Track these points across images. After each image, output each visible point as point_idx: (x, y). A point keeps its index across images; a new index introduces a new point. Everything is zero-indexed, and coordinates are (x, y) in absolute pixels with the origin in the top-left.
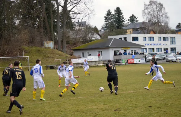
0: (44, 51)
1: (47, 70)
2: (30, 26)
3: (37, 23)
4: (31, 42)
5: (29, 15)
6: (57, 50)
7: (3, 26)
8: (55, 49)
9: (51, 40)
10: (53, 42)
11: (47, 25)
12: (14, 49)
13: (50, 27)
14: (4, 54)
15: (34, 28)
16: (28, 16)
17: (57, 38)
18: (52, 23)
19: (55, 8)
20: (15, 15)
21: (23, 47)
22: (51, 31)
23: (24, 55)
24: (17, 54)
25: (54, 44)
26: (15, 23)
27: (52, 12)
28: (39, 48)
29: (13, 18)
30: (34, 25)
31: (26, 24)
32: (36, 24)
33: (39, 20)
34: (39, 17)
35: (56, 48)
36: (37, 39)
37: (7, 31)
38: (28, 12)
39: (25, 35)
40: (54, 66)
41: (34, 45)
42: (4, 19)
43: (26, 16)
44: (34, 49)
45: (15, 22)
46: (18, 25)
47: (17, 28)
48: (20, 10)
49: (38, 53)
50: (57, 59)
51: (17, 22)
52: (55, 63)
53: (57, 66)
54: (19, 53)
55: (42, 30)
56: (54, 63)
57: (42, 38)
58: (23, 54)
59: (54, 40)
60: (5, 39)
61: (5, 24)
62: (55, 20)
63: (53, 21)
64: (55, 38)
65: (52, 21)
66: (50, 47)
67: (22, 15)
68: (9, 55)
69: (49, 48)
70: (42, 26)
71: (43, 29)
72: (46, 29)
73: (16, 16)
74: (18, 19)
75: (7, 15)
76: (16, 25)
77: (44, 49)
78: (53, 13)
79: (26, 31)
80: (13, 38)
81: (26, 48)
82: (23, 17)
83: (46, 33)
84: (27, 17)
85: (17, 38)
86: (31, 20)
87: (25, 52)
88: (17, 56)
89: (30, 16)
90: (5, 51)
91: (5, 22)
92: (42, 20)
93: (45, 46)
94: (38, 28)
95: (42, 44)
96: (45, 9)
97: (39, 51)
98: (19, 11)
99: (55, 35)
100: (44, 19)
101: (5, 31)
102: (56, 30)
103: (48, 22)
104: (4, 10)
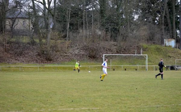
0: (164, 50)
1: (166, 70)
2: (150, 22)
3: (157, 18)
4: (151, 39)
5: (150, 9)
6: (179, 49)
7: (120, 20)
8: (176, 48)
9: (172, 37)
10: (175, 40)
11: (169, 21)
12: (132, 46)
13: (172, 23)
14: (120, 51)
15: (155, 24)
16: (148, 10)
17: (180, 36)
18: (174, 19)
19: (178, 3)
20: (134, 9)
21: (141, 44)
22: (172, 28)
23: (142, 53)
24: (134, 52)
25: (176, 42)
26: (134, 18)
27: (174, 7)
28: (158, 46)
29: (131, 13)
30: (154, 21)
31: (146, 20)
32: (157, 20)
33: (159, 16)
34: (160, 12)
35: (178, 47)
36: (157, 36)
37: (125, 27)
38: (148, 6)
39: (144, 32)
40: (175, 67)
41: (154, 43)
42: (122, 14)
43: (146, 10)
44: (153, 46)
45: (134, 17)
46: (137, 20)
47: (136, 24)
48: (140, 4)
49: (158, 51)
50: (178, 59)
51: (136, 17)
52: (176, 63)
53: (178, 67)
54: (136, 51)
55: (163, 27)
56: (175, 63)
57: (162, 35)
58: (141, 52)
59: (176, 38)
60: (122, 34)
61: (123, 18)
62: (178, 16)
63: (176, 18)
64: (177, 35)
65: (174, 17)
66: (171, 45)
67: (142, 9)
68: (126, 52)
69: (170, 46)
70: (163, 22)
71: (164, 26)
72: (167, 25)
73: (135, 11)
74: (137, 13)
75: (125, 8)
76: (135, 20)
77: (164, 47)
78: (175, 8)
79: (145, 27)
80: (131, 34)
81: (145, 45)
82: (143, 11)
83: (168, 30)
84: (147, 11)
85: (135, 34)
86: (152, 15)
87: (144, 50)
88: (135, 54)
89: (150, 11)
90: (122, 47)
91: (122, 16)
92: (164, 15)
93: (166, 44)
94: (159, 23)
95: (162, 42)
96: (167, 3)
97: (158, 50)
98: (138, 5)
99: (177, 32)
100: (166, 14)
101: (122, 26)
102: (178, 27)
103: (170, 18)
104: (122, 3)
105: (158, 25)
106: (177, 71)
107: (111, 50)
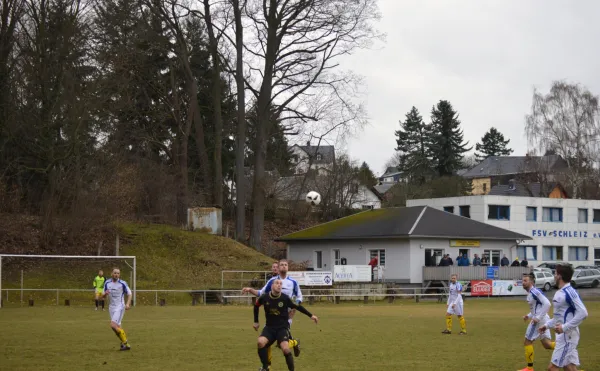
0: (186, 242)
1: (193, 304)
2: (144, 154)
3: (167, 144)
4: (146, 208)
5: (144, 115)
6: (233, 238)
7: (51, 148)
8: (224, 235)
9: (212, 202)
10: (220, 212)
11: (203, 152)
12: (87, 230)
13: (211, 158)
14: (51, 243)
15: (160, 159)
16: (140, 119)
17: (235, 199)
18: (219, 146)
19: (232, 96)
20: (95, 113)
21: (117, 223)
22: (213, 173)
23: (117, 251)
24: (95, 247)
25: (223, 219)
26: (94, 140)
27: (218, 110)
28: (169, 229)
29: (87, 124)
30: (156, 151)
31: (131, 147)
32: (165, 148)
33: (174, 135)
34: (177, 126)
35: (230, 234)
36: (166, 198)
37: (66, 169)
38: (140, 105)
39: (125, 184)
40: (220, 293)
41: (156, 220)
42: (58, 126)
43: (132, 118)
44: (155, 231)
45: (95, 138)
46: (105, 147)
47: (99, 158)
48: (115, 99)
49: (167, 246)
50: (231, 269)
51: (101, 138)
52: (225, 283)
53: (228, 294)
54: (101, 243)
55: (185, 170)
56: (219, 282)
57: (182, 195)
58: (118, 246)
59: (224, 204)
60: (57, 193)
61: (61, 141)
62: (231, 138)
63: (223, 142)
64: (226, 196)
65: (220, 140)
66: (207, 227)
67: (120, 115)
68: (69, 248)
69: (205, 231)
70: (185, 154)
71: (188, 166)
72: (198, 164)
73: (97, 119)
74: (103, 127)
75: (67, 112)
76: (98, 146)
77: (187, 233)
78: (223, 113)
79: (130, 170)
80: (86, 193)
81: (128, 226)
82: (123, 121)
83: (198, 180)
84: (136, 122)
85: (98, 190)
86: (150, 131)
87: (124, 242)
88: (96, 254)
89: (145, 121)
90: (56, 233)
91: (59, 135)
92: (186, 134)
93: (192, 223)
94: (171, 160)
95: (182, 218)
96: (198, 98)
97: (169, 241)
98: (110, 100)
99: (227, 188)
100: (194, 131)
101: (57, 165)
102: (231, 172)
103: (207, 143)
104: (60, 95)
105: (169, 163)
106: (228, 307)
107: (21, 240)
